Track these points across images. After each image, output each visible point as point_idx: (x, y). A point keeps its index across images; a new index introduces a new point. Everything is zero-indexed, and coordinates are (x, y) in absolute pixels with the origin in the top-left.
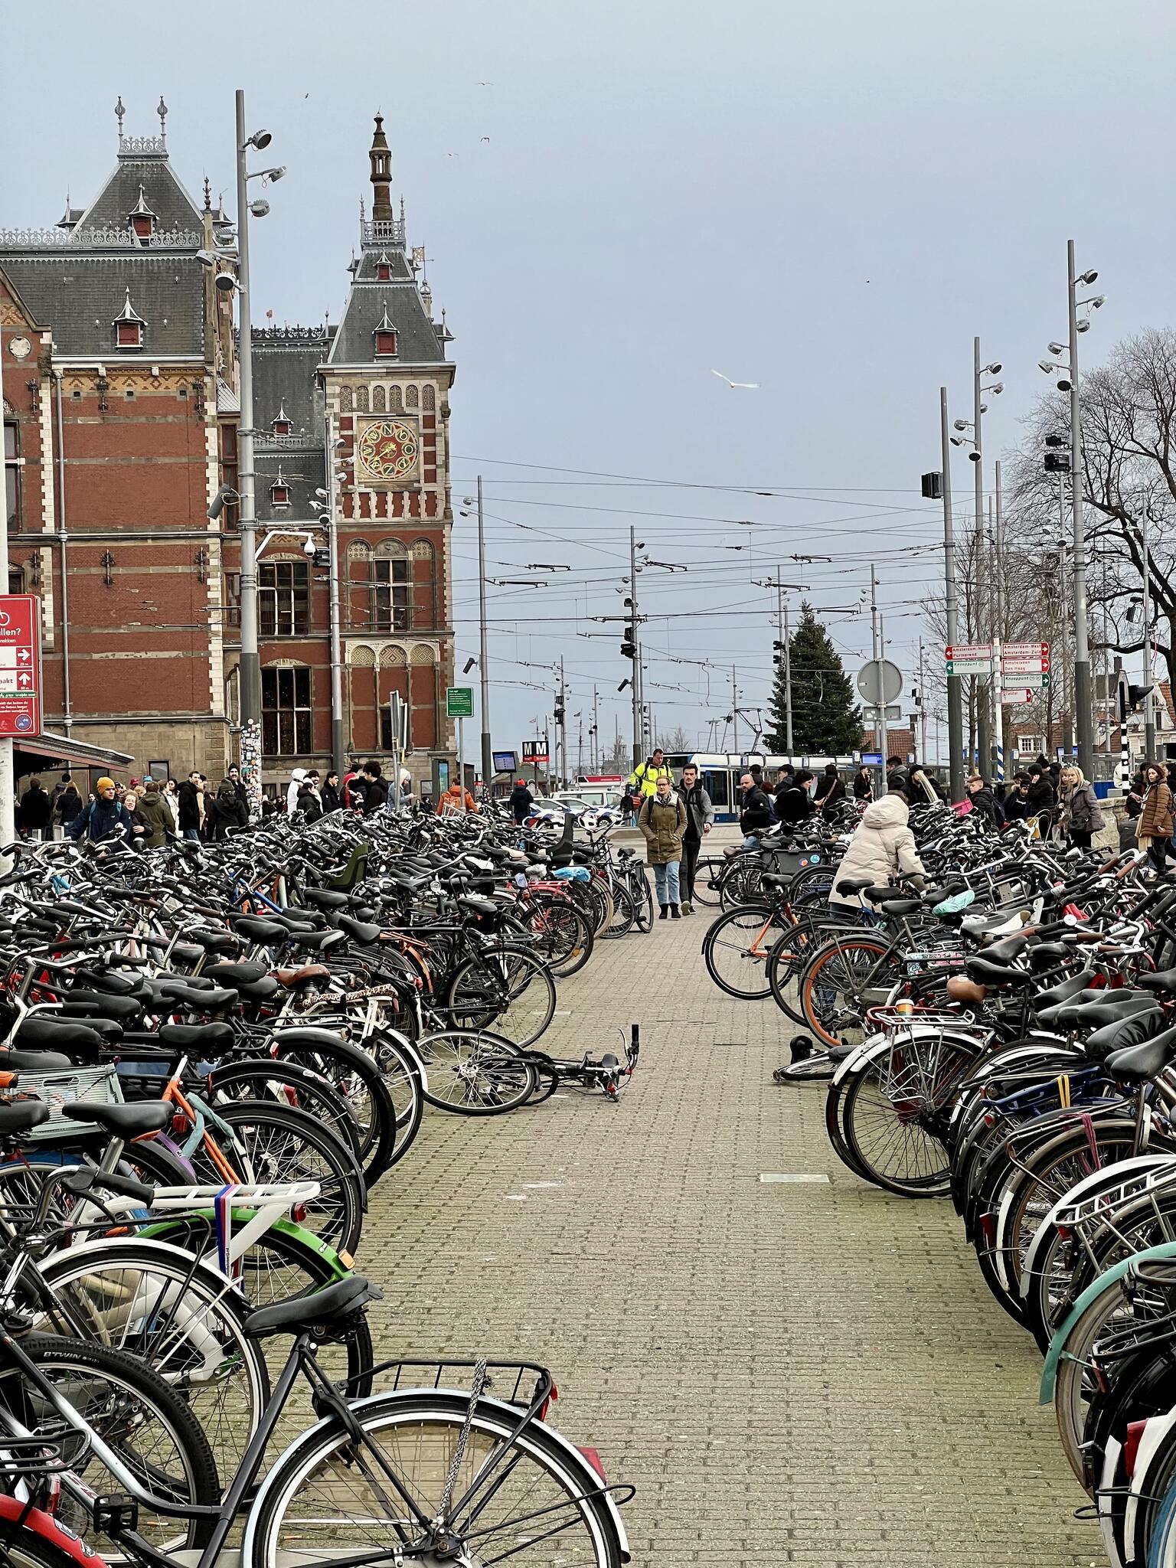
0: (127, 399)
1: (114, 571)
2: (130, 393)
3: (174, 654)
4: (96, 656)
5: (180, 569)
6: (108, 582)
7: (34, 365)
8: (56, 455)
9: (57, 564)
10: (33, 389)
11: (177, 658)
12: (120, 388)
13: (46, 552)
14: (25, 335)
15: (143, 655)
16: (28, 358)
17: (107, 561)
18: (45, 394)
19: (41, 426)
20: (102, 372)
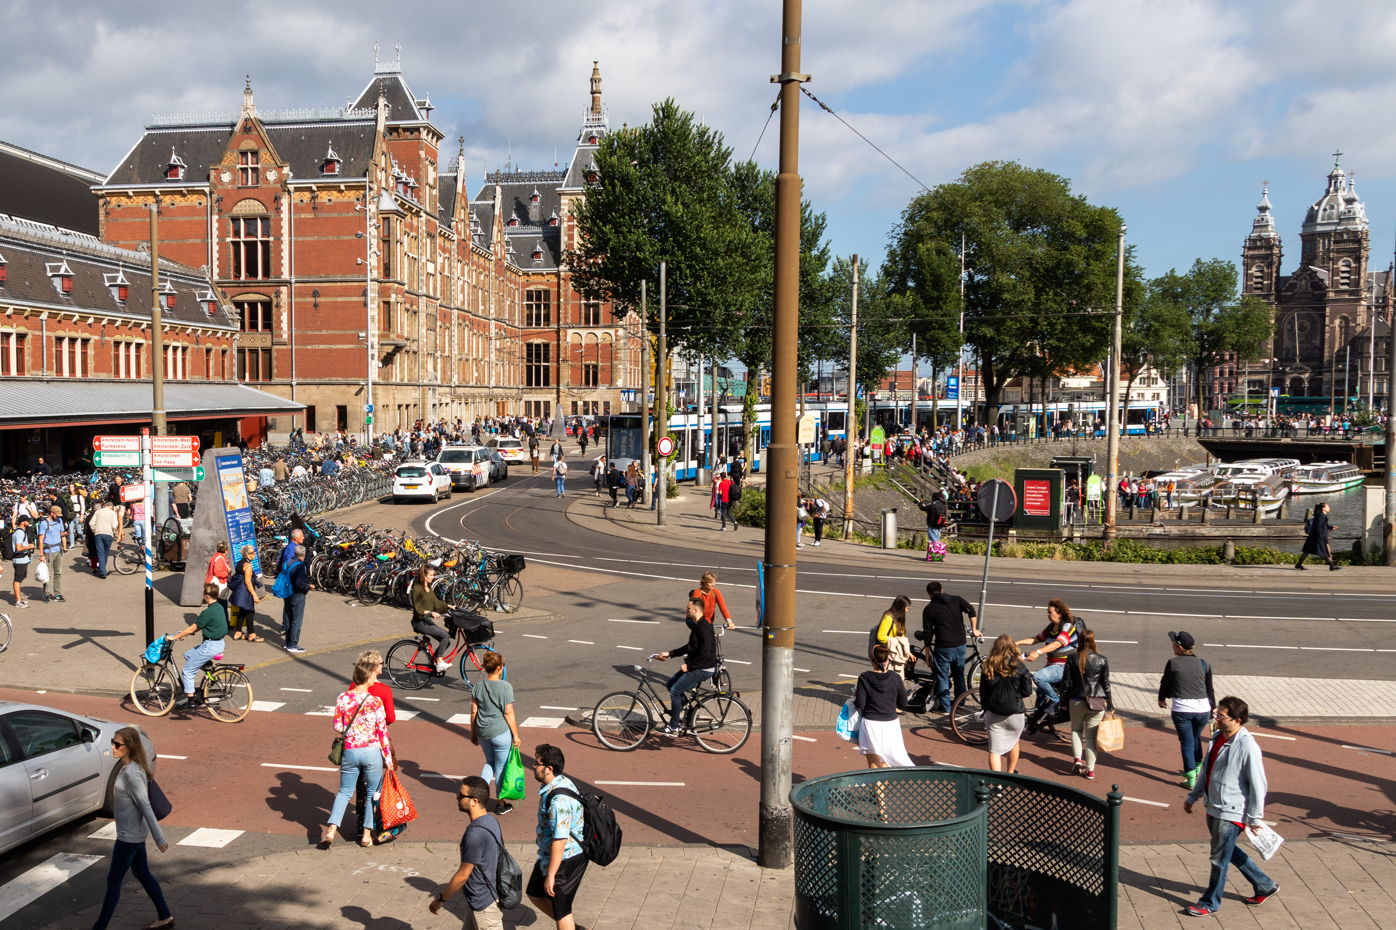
0: (328, 203)
1: (319, 300)
2: (330, 200)
3: (350, 346)
4: (309, 347)
5: (355, 299)
6: (316, 305)
7: (279, 185)
8: (290, 235)
9: (290, 295)
10: (277, 199)
11: (352, 349)
12: (324, 197)
13: (284, 289)
14: (274, 169)
15: (334, 347)
16: (276, 182)
17: (315, 294)
18: (285, 201)
19: (282, 219)
20: (314, 188)
